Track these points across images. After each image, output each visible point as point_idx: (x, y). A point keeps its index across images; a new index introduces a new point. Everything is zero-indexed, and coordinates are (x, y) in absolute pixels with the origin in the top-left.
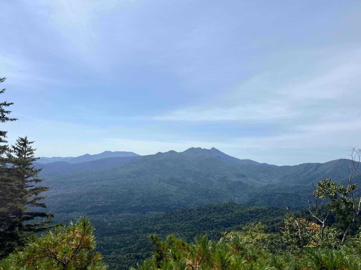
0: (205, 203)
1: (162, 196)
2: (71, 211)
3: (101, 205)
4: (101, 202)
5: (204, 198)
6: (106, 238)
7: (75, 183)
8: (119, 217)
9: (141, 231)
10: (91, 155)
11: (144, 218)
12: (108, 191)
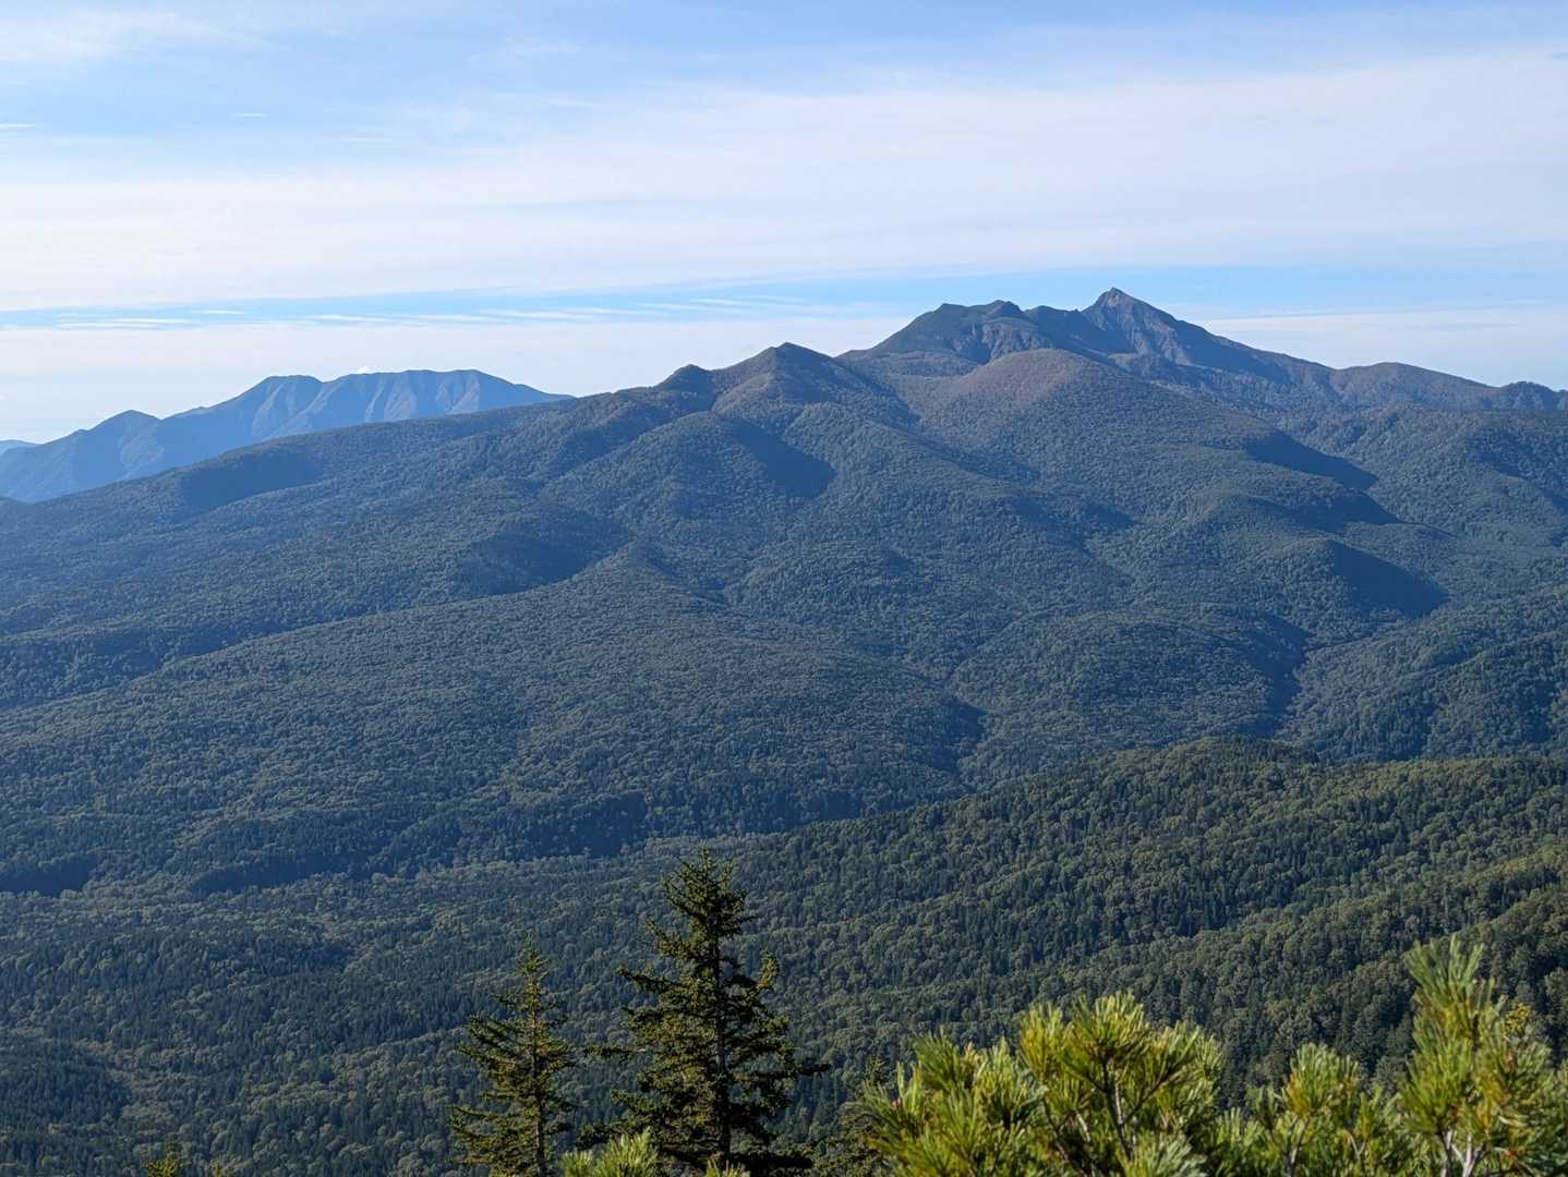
0: (1058, 740)
1: (730, 717)
2: (75, 875)
3: (288, 813)
4: (280, 796)
5: (1046, 705)
6: (351, 1059)
7: (70, 659)
8: (428, 896)
9: (591, 994)
10: (161, 417)
11: (606, 897)
12: (322, 708)
